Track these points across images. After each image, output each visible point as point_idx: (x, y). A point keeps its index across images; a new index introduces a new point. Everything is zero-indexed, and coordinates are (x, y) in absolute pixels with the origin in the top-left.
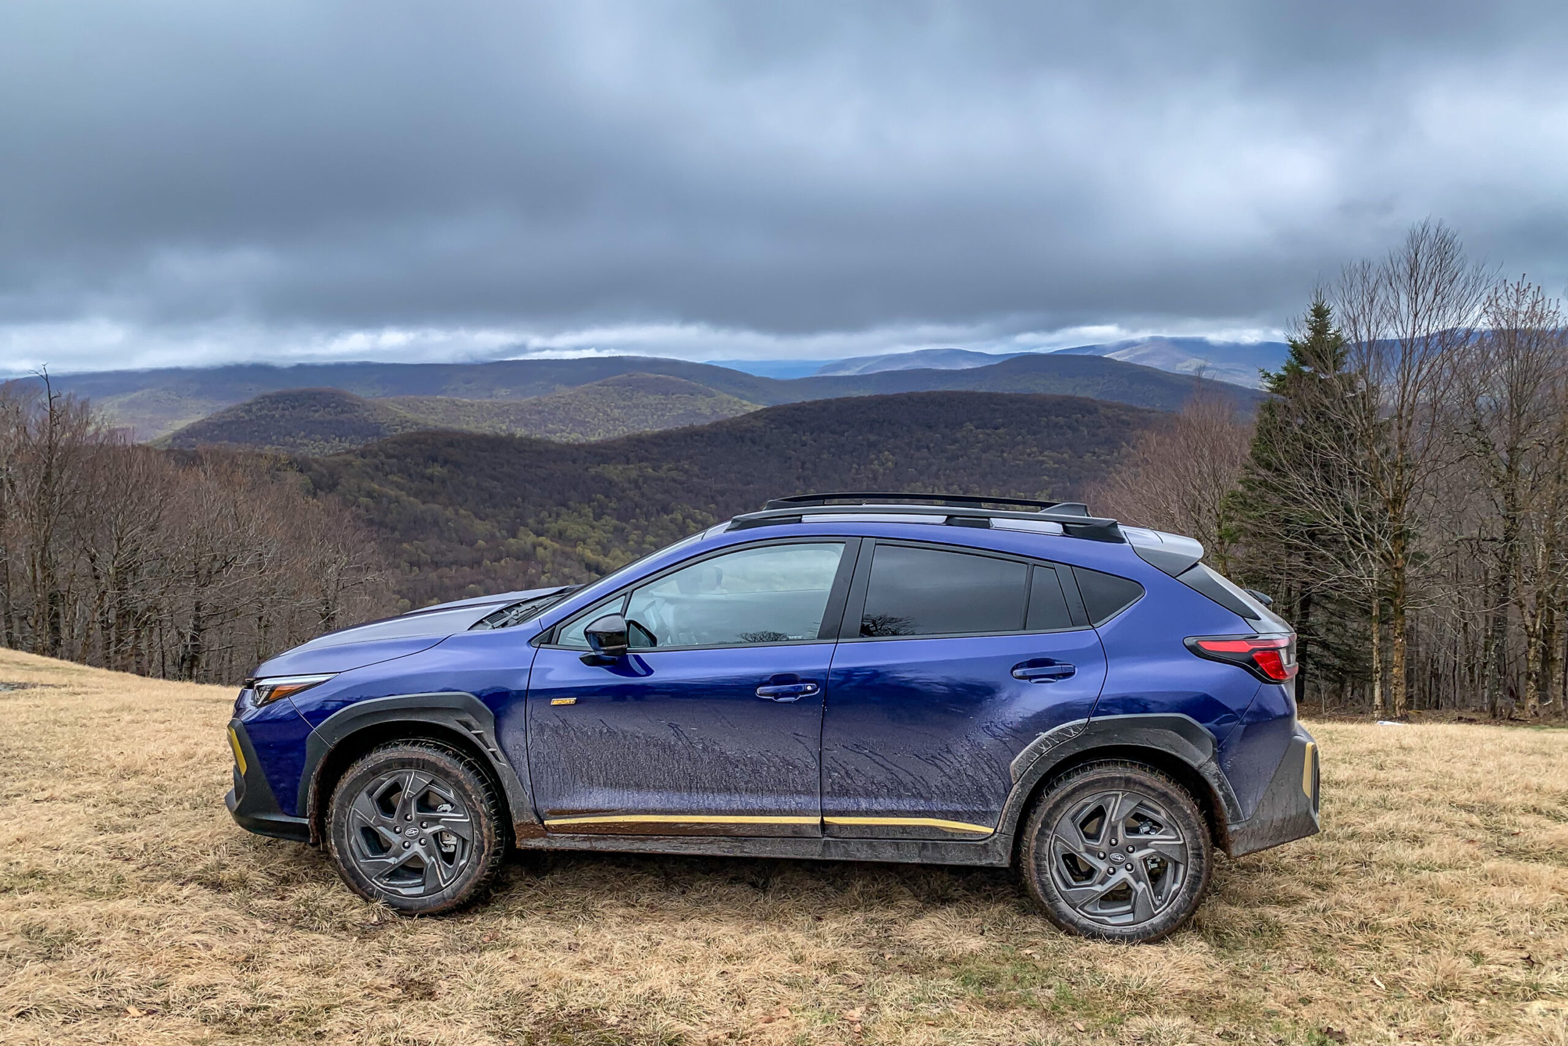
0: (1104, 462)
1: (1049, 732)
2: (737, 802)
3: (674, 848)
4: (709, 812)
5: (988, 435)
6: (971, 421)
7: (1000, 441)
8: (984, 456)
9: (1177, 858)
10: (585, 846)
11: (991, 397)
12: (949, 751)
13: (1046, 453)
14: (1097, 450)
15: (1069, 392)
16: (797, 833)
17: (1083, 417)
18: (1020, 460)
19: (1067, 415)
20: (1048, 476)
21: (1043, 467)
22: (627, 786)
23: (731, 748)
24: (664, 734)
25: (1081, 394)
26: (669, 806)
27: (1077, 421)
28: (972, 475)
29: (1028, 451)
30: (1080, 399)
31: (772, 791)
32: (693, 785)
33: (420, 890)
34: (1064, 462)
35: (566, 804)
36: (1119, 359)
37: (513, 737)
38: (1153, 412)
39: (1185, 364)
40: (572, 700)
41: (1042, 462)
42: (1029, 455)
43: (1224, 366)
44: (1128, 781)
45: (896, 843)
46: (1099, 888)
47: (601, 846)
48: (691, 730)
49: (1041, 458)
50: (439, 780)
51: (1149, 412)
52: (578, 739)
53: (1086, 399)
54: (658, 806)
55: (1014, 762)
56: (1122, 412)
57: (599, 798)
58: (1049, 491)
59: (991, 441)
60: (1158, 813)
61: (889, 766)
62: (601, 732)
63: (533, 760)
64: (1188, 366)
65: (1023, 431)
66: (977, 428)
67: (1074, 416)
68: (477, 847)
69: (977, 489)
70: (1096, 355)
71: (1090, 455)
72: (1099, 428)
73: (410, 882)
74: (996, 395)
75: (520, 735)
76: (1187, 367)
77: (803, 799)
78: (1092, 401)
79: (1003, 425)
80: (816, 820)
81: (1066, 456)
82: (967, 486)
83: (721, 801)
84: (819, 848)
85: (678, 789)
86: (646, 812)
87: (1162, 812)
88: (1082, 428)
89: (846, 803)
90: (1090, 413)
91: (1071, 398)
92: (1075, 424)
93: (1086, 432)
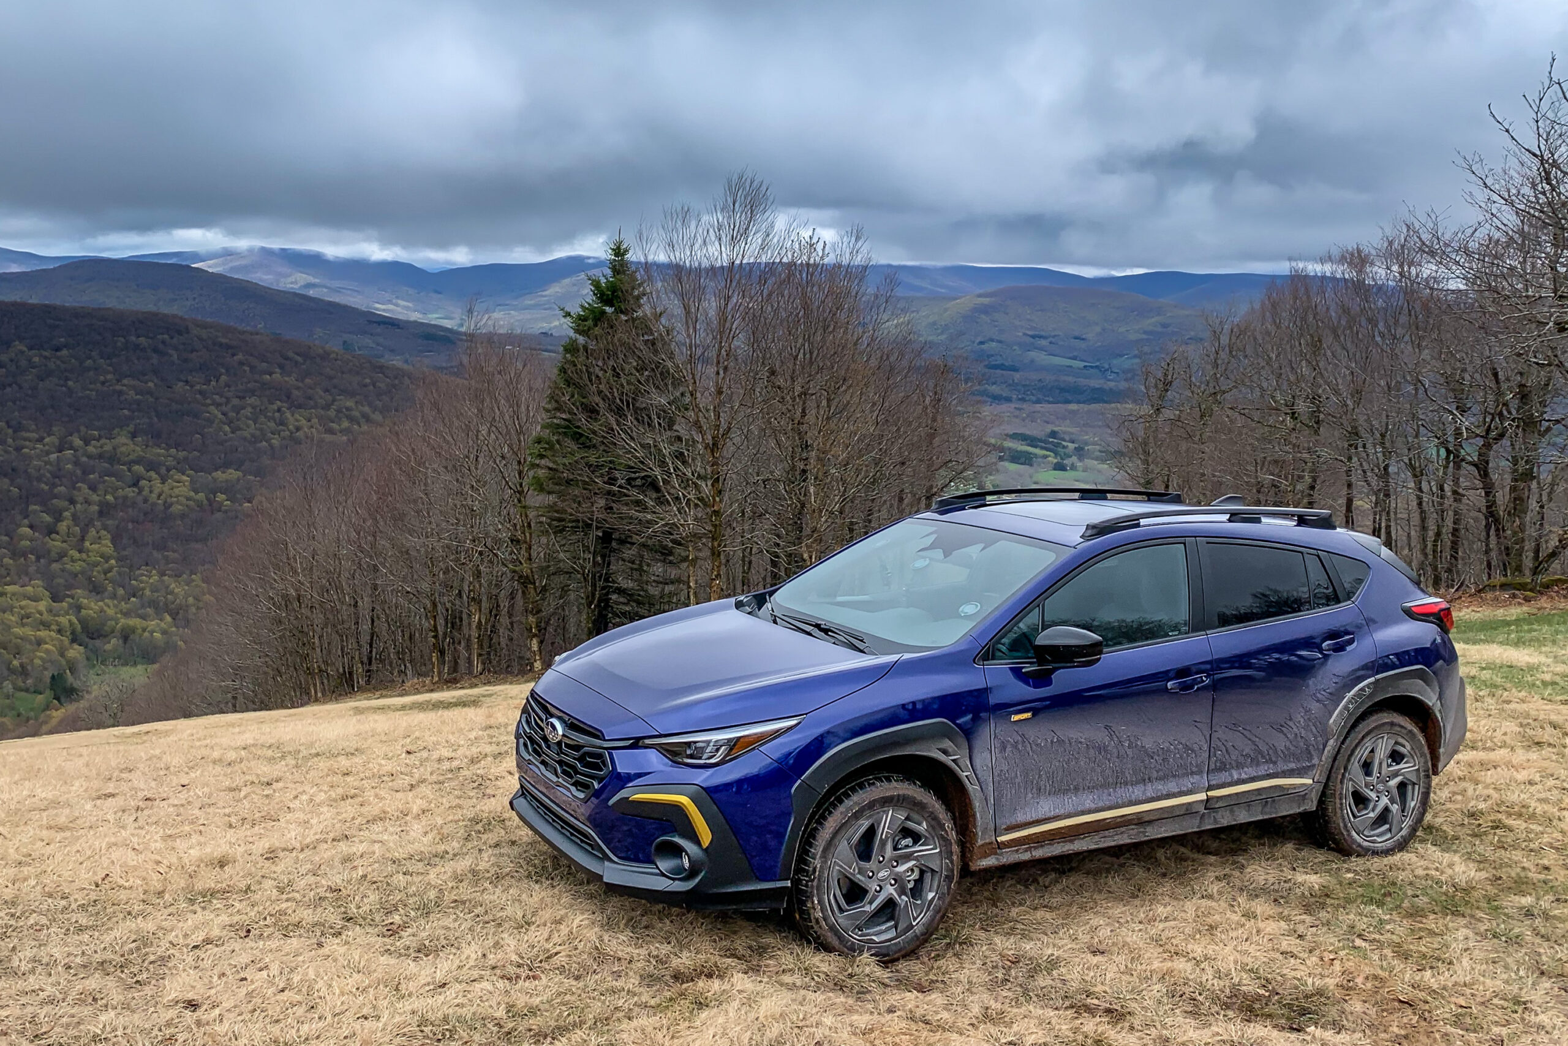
0: (201, 392)
1: (1353, 692)
2: (1150, 791)
3: (1097, 843)
4: (1131, 803)
5: (46, 358)
6: (21, 339)
7: (63, 366)
8: (41, 384)
9: (1415, 781)
10: (1026, 856)
11: (48, 311)
12: (1291, 719)
13: (125, 381)
14: (190, 378)
15: (151, 308)
16: (1188, 811)
17: (172, 338)
18: (91, 390)
19: (151, 335)
20: (129, 410)
21: (122, 398)
22: (1066, 792)
23: (1148, 743)
24: (1100, 736)
25: (166, 310)
26: (1101, 804)
27: (163, 342)
28: (24, 408)
29: (102, 378)
30: (166, 315)
31: (1174, 776)
32: (1121, 781)
33: (892, 934)
34: (150, 393)
35: (1021, 818)
36: (210, 270)
37: (983, 759)
38: (257, 334)
39: (290, 280)
40: (1028, 715)
41: (120, 393)
42: (103, 383)
43: (336, 284)
44: (1392, 724)
45: (1248, 804)
46: (1372, 815)
47: (1039, 853)
48: (1122, 729)
49: (118, 387)
50: (915, 816)
51: (252, 334)
52: (1033, 752)
53: (174, 316)
54: (1093, 806)
55: (1331, 721)
56: (220, 334)
57: (1045, 806)
58: (131, 428)
59: (51, 365)
60: (1404, 746)
61: (1254, 739)
62: (1052, 742)
63: (997, 779)
64: (295, 281)
65: (93, 353)
66: (31, 348)
67: (160, 337)
68: (947, 876)
69: (34, 427)
70: (184, 263)
71: (181, 384)
72: (192, 351)
73: (883, 927)
74: (55, 308)
75: (987, 755)
76: (292, 283)
77: (1195, 779)
78: (181, 318)
79: (66, 346)
80: (1202, 796)
81: (151, 384)
82: (20, 423)
83: (1137, 792)
84: (1197, 821)
85: (1105, 786)
86: (1083, 813)
87: (1407, 744)
88: (170, 351)
89: (1224, 777)
90: (180, 333)
91: (156, 315)
92: (161, 346)
93: (175, 356)
